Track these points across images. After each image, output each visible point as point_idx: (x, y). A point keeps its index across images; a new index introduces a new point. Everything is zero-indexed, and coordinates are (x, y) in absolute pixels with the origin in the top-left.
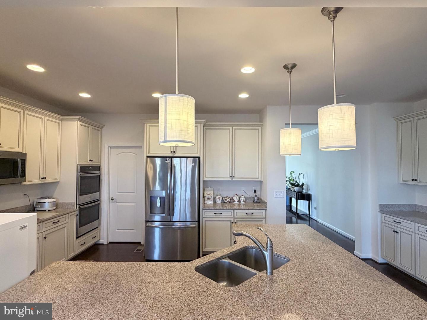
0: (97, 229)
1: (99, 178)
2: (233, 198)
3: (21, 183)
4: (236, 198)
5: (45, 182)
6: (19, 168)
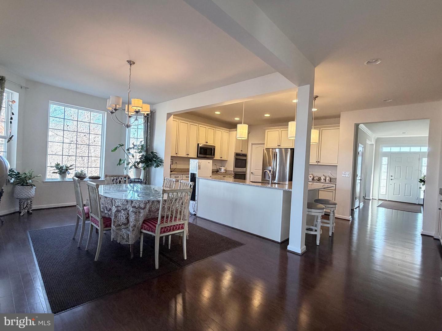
1: (246, 160)
2: (320, 177)
3: (213, 158)
4: (323, 177)
5: (222, 159)
6: (213, 151)
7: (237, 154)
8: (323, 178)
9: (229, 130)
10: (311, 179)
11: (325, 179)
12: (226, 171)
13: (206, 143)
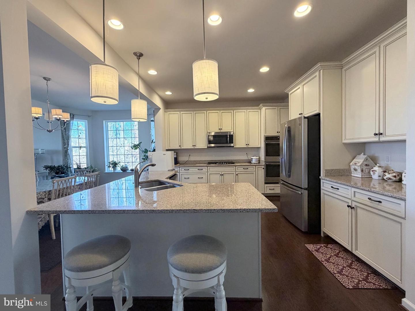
3: (233, 146)
5: (249, 146)
6: (228, 139)
9: (258, 107)
10: (376, 177)
12: (259, 161)
13: (220, 130)
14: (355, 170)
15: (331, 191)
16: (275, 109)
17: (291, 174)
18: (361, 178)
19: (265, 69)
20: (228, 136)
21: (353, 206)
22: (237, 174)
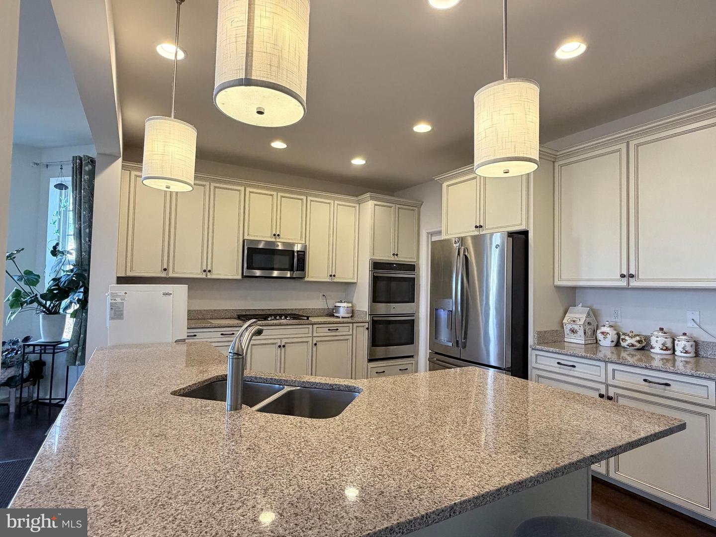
0: (410, 359)
1: (413, 281)
2: (647, 339)
3: (303, 278)
4: (661, 340)
5: (335, 280)
6: (295, 260)
7: (377, 266)
8: (657, 342)
9: (355, 199)
10: (606, 342)
11: (669, 345)
12: (353, 312)
13: (276, 238)
14: (573, 331)
15: (557, 370)
16: (391, 207)
17: (466, 341)
18: (585, 344)
19: (422, 128)
20: (296, 254)
21: (611, 394)
22: (315, 342)
